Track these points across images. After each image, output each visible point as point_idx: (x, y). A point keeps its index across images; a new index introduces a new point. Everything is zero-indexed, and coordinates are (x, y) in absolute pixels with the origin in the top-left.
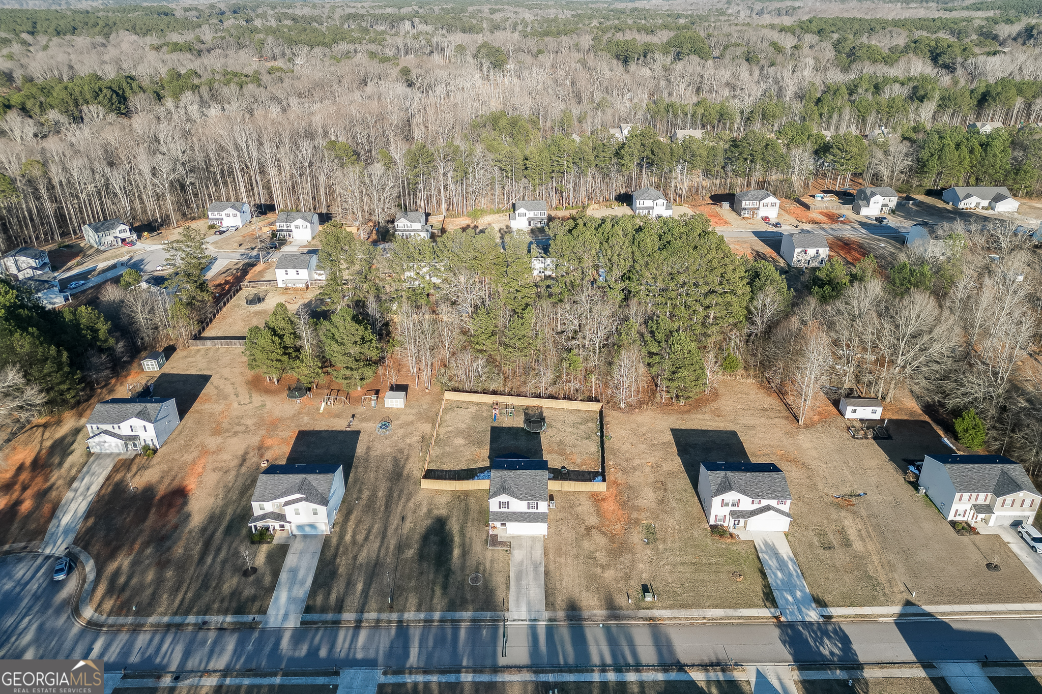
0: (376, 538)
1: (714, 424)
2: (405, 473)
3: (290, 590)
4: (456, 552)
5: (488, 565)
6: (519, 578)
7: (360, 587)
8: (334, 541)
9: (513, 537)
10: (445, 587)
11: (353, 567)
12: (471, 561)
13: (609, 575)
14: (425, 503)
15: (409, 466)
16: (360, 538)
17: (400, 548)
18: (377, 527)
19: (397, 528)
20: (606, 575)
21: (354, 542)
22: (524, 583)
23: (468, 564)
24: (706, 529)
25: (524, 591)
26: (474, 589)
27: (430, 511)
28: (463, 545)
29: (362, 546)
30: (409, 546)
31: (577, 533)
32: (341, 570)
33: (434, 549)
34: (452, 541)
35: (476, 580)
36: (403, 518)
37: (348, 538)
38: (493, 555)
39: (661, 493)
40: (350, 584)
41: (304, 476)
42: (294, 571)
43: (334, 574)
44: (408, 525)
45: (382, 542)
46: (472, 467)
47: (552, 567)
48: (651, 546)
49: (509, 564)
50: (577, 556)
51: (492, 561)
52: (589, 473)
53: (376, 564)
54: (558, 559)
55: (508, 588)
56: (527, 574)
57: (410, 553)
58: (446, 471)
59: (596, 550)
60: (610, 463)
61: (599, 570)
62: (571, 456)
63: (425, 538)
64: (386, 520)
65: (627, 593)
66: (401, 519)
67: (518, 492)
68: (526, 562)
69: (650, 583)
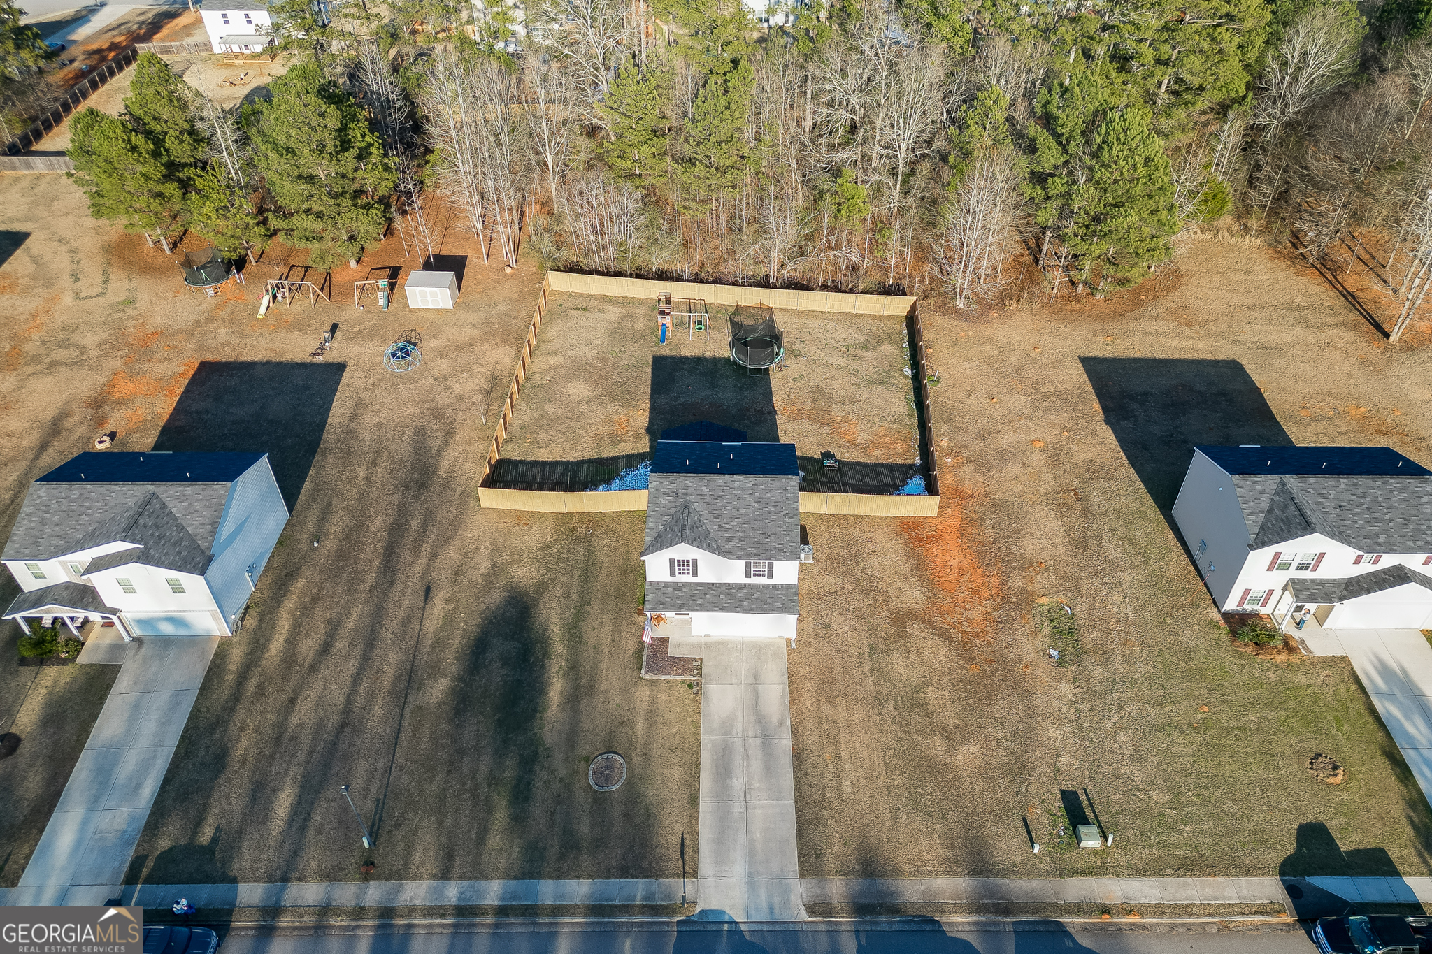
0: (352, 645)
1: (1182, 344)
3: (94, 804)
4: (556, 689)
5: (640, 727)
6: (724, 772)
7: (284, 802)
8: (236, 657)
9: (708, 646)
10: (521, 795)
11: (280, 739)
12: (597, 715)
13: (967, 756)
14: (485, 549)
15: (452, 452)
16: (308, 647)
17: (410, 678)
18: (357, 615)
19: (407, 622)
20: (960, 759)
21: (289, 660)
22: (737, 783)
23: (586, 724)
24: (1212, 624)
25: (737, 809)
26: (600, 801)
27: (496, 569)
28: (573, 667)
29: (313, 668)
30: (435, 670)
31: (872, 631)
34: (546, 653)
35: (605, 776)
36: (428, 590)
37: (275, 647)
38: (653, 701)
39: (1077, 521)
40: (260, 793)
41: (150, 487)
42: (112, 753)
43: (219, 761)
44: (439, 607)
45: (366, 658)
46: (609, 453)
47: (809, 735)
48: (1071, 671)
49: (696, 725)
50: (877, 701)
51: (652, 715)
52: (891, 468)
53: (343, 725)
54: (827, 710)
55: (694, 801)
56: (746, 758)
57: (438, 690)
58: (544, 464)
59: (926, 683)
60: (941, 443)
61: (938, 744)
62: (845, 428)
63: (478, 650)
64: (385, 595)
65: (1025, 820)
66: (422, 594)
67: (720, 534)
68: (742, 722)
69: (1085, 790)
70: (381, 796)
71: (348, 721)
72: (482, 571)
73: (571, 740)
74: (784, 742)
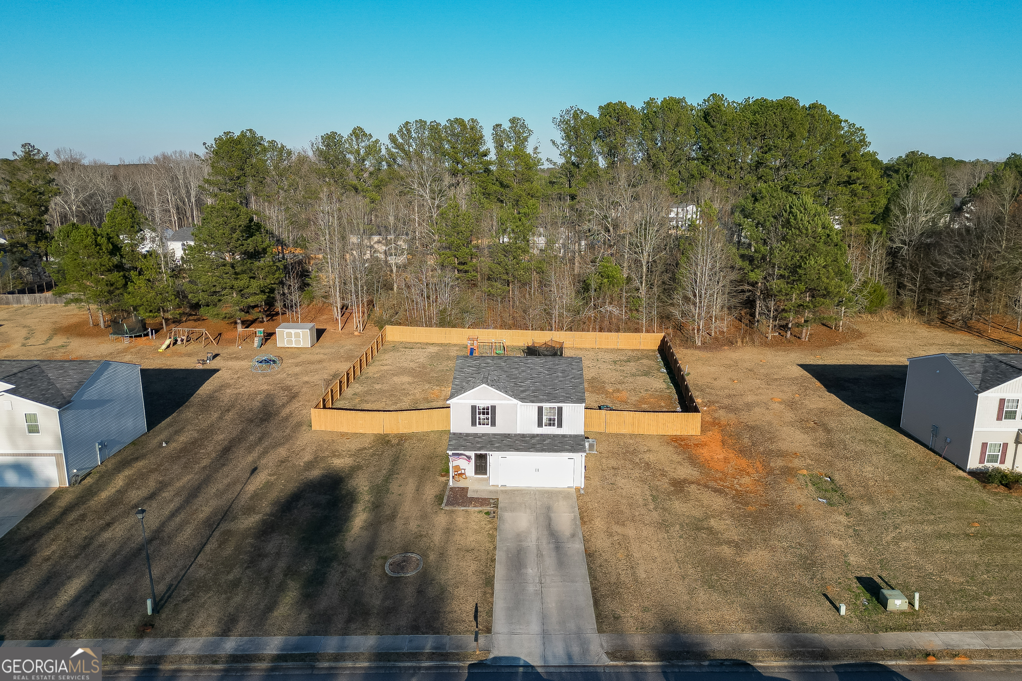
0: (177, 494)
4: (359, 519)
5: (438, 537)
6: (517, 564)
7: (73, 588)
8: (63, 503)
9: (505, 492)
13: (757, 558)
14: (311, 450)
16: (135, 495)
17: (225, 514)
18: (187, 479)
19: (231, 486)
20: (748, 559)
21: (113, 503)
22: (531, 572)
23: (386, 537)
24: (963, 478)
25: (532, 588)
26: (395, 583)
30: (249, 510)
31: (653, 489)
33: (309, 514)
35: (400, 566)
36: (254, 470)
37: (106, 494)
38: (452, 522)
39: (821, 434)
44: (261, 478)
45: (188, 502)
47: (601, 543)
48: (841, 509)
49: (492, 537)
50: (663, 525)
51: (450, 530)
54: (616, 528)
55: (489, 582)
56: (539, 556)
59: (707, 517)
61: (727, 550)
62: (616, 395)
64: (216, 470)
65: (825, 595)
66: (249, 471)
67: (516, 388)
69: (879, 576)
70: (175, 583)
71: (157, 536)
73: (370, 548)
74: (577, 547)
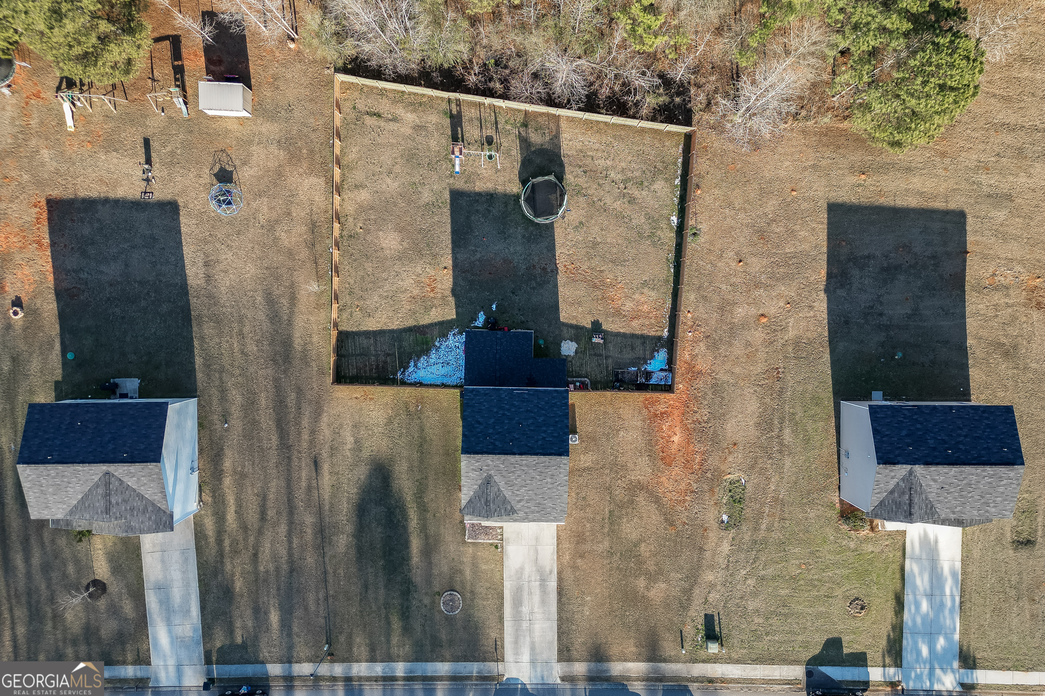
0: (279, 513)
2: (297, 343)
3: (169, 623)
5: (468, 573)
6: (517, 603)
7: (274, 618)
8: (209, 524)
10: (405, 615)
11: (257, 581)
12: (442, 566)
13: (658, 592)
14: (348, 423)
15: (299, 322)
16: (252, 516)
17: (323, 534)
18: (275, 489)
19: (309, 489)
20: (652, 594)
21: (244, 528)
22: (525, 609)
24: (832, 506)
25: (525, 625)
27: (358, 446)
28: (424, 528)
29: (260, 532)
30: (336, 529)
31: (612, 500)
32: (239, 585)
33: (377, 532)
34: (405, 517)
35: (450, 605)
36: (316, 463)
37: (231, 516)
39: (772, 403)
40: (259, 612)
41: (104, 468)
43: (228, 593)
44: (327, 478)
45: (291, 523)
46: (425, 320)
48: (732, 533)
49: (501, 573)
50: (610, 554)
52: (644, 338)
53: (292, 571)
56: (530, 593)
57: (343, 542)
58: (377, 334)
60: (686, 317)
61: (641, 583)
62: (611, 293)
63: (361, 510)
64: (289, 464)
65: (681, 631)
66: (313, 467)
67: (513, 498)
68: (529, 570)
69: (719, 613)
70: (327, 615)
71: (294, 569)
72: (349, 446)
73: (428, 580)
74: (553, 584)
